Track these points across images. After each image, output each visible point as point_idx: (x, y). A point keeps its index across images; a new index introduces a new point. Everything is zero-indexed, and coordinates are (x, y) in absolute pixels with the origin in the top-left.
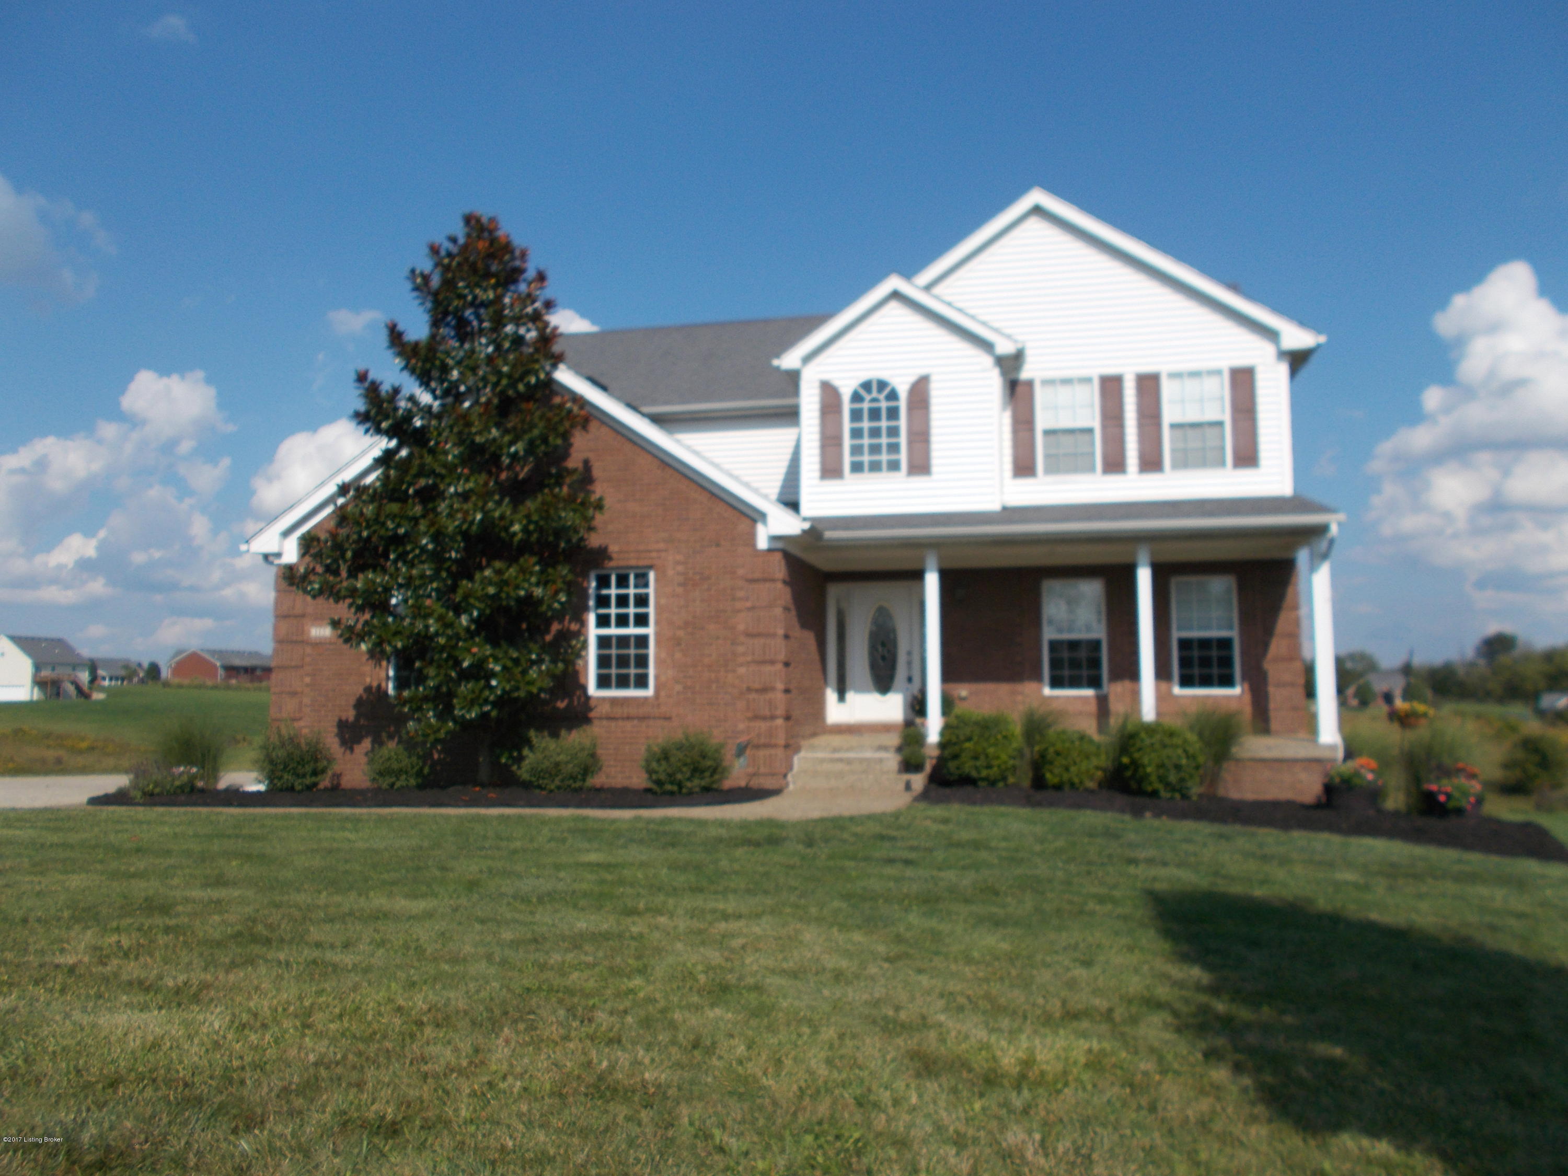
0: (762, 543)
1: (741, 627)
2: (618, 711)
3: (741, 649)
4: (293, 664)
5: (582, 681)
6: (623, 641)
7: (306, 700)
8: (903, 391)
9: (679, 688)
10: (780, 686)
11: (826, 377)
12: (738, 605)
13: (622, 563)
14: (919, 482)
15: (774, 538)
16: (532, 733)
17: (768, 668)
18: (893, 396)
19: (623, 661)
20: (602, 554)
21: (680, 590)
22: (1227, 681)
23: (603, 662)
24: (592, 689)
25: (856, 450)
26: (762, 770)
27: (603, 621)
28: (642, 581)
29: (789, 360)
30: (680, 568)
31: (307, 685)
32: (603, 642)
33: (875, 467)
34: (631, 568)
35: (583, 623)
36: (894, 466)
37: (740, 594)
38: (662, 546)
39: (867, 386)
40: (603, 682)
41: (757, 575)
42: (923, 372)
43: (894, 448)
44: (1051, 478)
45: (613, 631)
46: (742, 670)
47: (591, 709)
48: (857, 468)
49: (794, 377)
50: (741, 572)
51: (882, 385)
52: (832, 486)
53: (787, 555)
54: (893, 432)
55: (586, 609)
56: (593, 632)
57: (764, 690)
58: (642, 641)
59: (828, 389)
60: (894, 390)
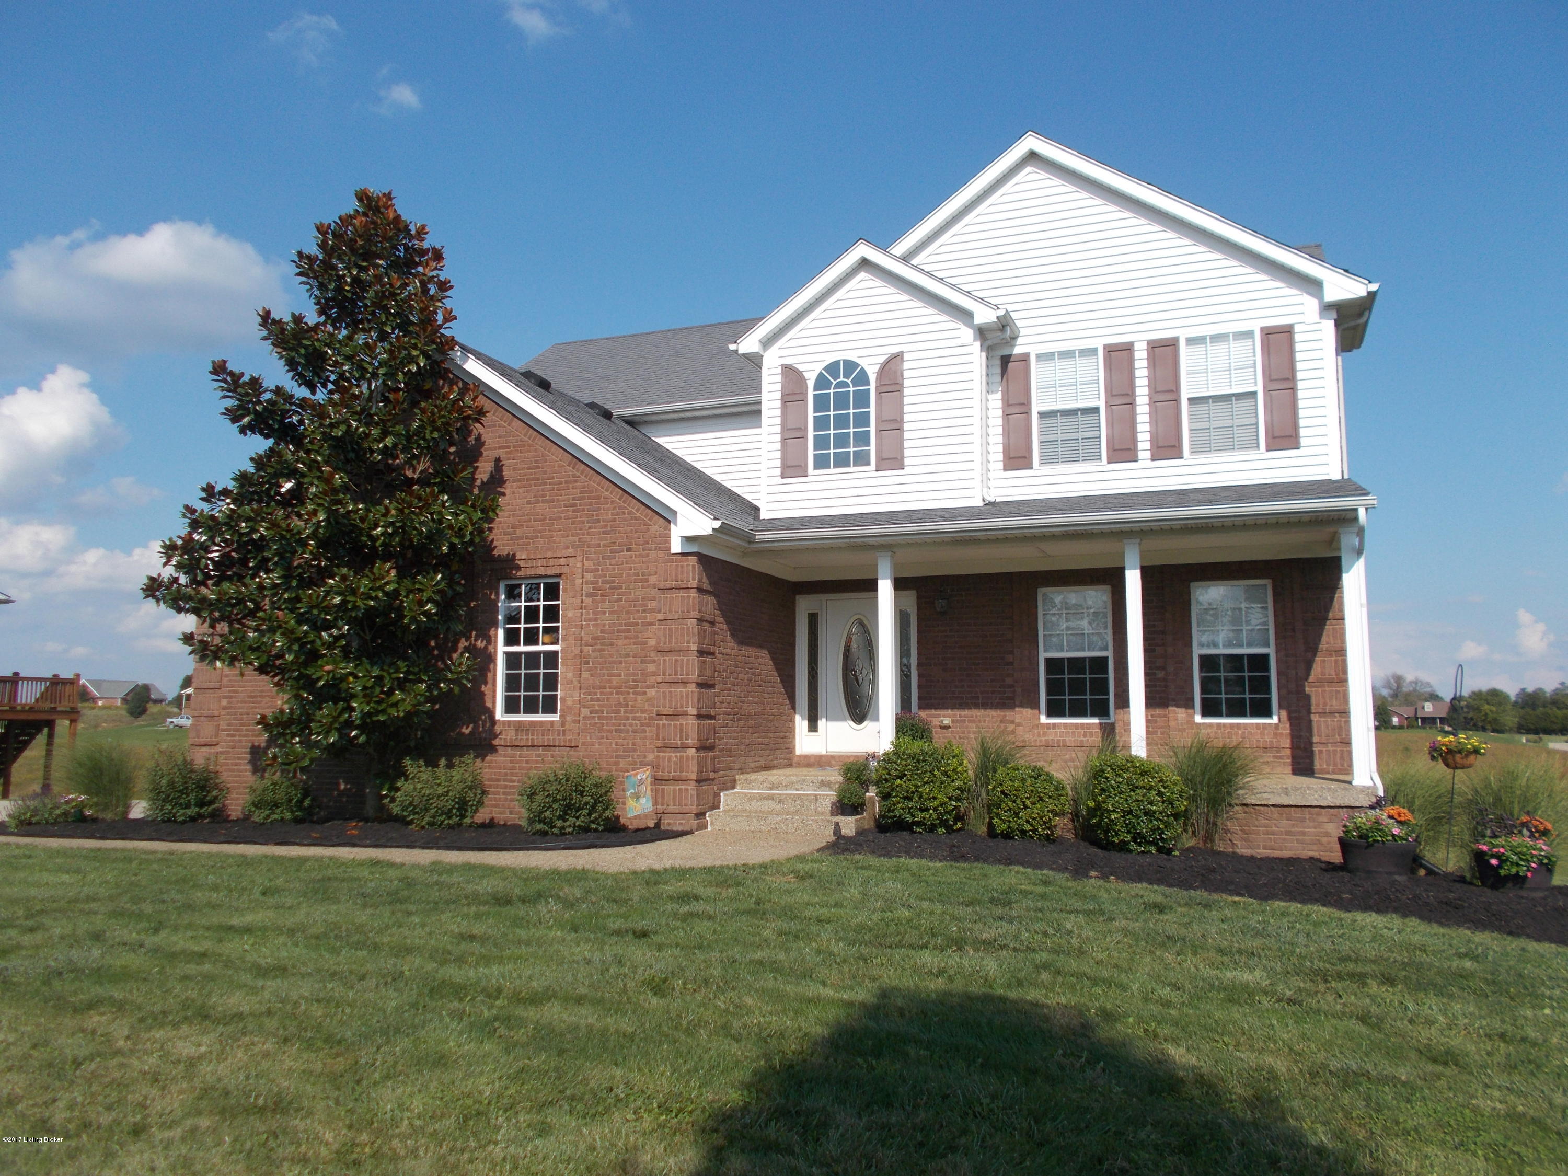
0: (676, 547)
1: (652, 642)
2: (524, 739)
3: (651, 668)
5: (489, 704)
6: (532, 659)
7: (223, 724)
8: (872, 372)
9: (585, 712)
10: (693, 711)
11: (788, 361)
12: (649, 617)
13: (530, 572)
14: (890, 477)
15: (688, 540)
16: (407, 762)
17: (680, 689)
18: (862, 378)
19: (532, 684)
20: (508, 564)
21: (588, 601)
22: (1263, 710)
23: (512, 682)
24: (499, 714)
25: (821, 442)
26: (672, 808)
27: (512, 638)
28: (552, 591)
29: (748, 344)
30: (589, 576)
31: (224, 708)
32: (513, 660)
33: (842, 461)
34: (541, 577)
35: (490, 640)
36: (862, 459)
37: (652, 605)
38: (571, 551)
39: (833, 368)
40: (511, 706)
41: (668, 584)
42: (895, 350)
43: (863, 438)
44: (1048, 469)
45: (522, 648)
46: (652, 692)
47: (496, 736)
48: (821, 463)
49: (755, 361)
50: (653, 579)
51: (850, 366)
52: (795, 484)
53: (703, 559)
54: (862, 419)
55: (495, 624)
56: (501, 649)
57: (675, 715)
58: (551, 658)
59: (791, 373)
60: (863, 371)
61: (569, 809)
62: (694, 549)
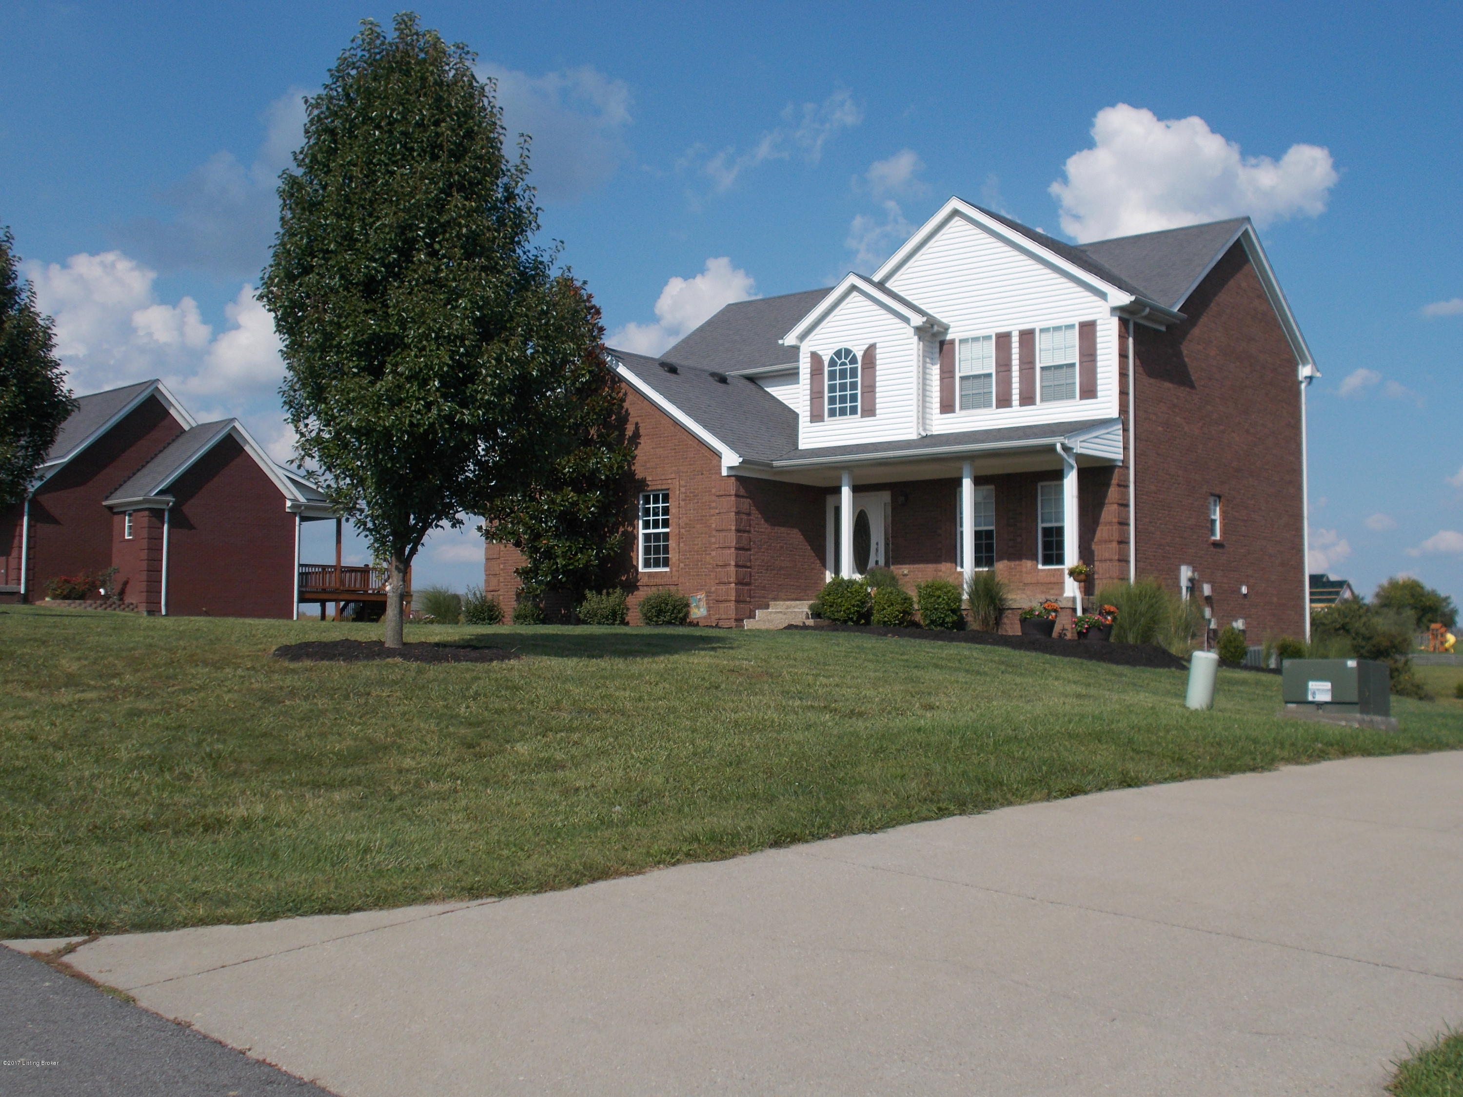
0: (724, 473)
1: (714, 526)
2: (653, 581)
3: (713, 540)
4: (495, 556)
5: (635, 563)
6: (657, 535)
7: (502, 579)
8: (859, 356)
9: (682, 565)
10: (733, 563)
11: (813, 349)
12: (712, 512)
13: (654, 488)
14: (869, 421)
15: (730, 468)
16: (587, 592)
17: (727, 551)
18: (854, 360)
19: (657, 550)
20: (641, 485)
21: (682, 503)
23: (647, 550)
24: (641, 569)
25: (832, 400)
26: (723, 616)
27: (646, 525)
28: (666, 498)
29: (790, 339)
30: (683, 490)
32: (647, 537)
33: (843, 412)
34: (659, 490)
35: (635, 527)
36: (854, 411)
37: (714, 505)
38: (673, 476)
39: (838, 353)
40: (647, 564)
41: (722, 493)
42: (872, 341)
43: (854, 398)
44: (964, 413)
45: (651, 531)
46: (713, 553)
47: (638, 581)
48: (832, 413)
49: (795, 349)
50: (714, 490)
51: (848, 352)
52: (818, 426)
53: (739, 478)
54: (854, 386)
55: (638, 518)
56: (641, 531)
57: (725, 566)
58: (666, 535)
59: (815, 358)
60: (854, 356)
61: (660, 612)
62: (733, 473)
